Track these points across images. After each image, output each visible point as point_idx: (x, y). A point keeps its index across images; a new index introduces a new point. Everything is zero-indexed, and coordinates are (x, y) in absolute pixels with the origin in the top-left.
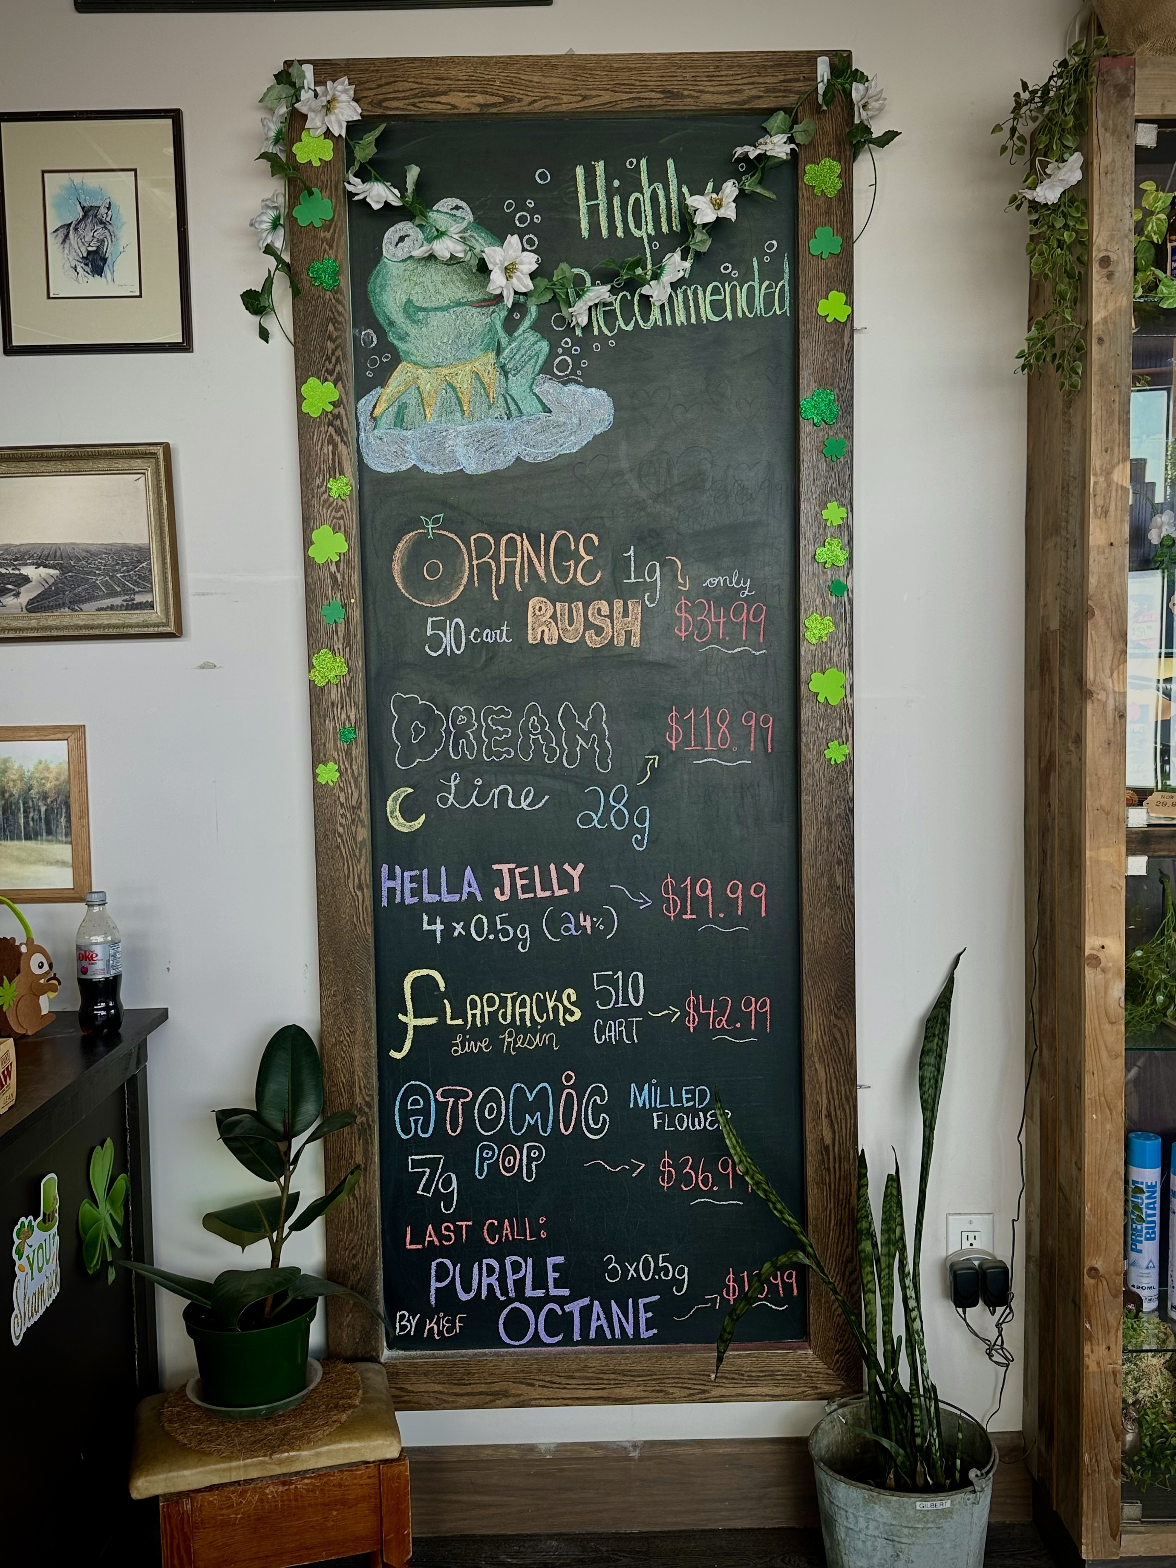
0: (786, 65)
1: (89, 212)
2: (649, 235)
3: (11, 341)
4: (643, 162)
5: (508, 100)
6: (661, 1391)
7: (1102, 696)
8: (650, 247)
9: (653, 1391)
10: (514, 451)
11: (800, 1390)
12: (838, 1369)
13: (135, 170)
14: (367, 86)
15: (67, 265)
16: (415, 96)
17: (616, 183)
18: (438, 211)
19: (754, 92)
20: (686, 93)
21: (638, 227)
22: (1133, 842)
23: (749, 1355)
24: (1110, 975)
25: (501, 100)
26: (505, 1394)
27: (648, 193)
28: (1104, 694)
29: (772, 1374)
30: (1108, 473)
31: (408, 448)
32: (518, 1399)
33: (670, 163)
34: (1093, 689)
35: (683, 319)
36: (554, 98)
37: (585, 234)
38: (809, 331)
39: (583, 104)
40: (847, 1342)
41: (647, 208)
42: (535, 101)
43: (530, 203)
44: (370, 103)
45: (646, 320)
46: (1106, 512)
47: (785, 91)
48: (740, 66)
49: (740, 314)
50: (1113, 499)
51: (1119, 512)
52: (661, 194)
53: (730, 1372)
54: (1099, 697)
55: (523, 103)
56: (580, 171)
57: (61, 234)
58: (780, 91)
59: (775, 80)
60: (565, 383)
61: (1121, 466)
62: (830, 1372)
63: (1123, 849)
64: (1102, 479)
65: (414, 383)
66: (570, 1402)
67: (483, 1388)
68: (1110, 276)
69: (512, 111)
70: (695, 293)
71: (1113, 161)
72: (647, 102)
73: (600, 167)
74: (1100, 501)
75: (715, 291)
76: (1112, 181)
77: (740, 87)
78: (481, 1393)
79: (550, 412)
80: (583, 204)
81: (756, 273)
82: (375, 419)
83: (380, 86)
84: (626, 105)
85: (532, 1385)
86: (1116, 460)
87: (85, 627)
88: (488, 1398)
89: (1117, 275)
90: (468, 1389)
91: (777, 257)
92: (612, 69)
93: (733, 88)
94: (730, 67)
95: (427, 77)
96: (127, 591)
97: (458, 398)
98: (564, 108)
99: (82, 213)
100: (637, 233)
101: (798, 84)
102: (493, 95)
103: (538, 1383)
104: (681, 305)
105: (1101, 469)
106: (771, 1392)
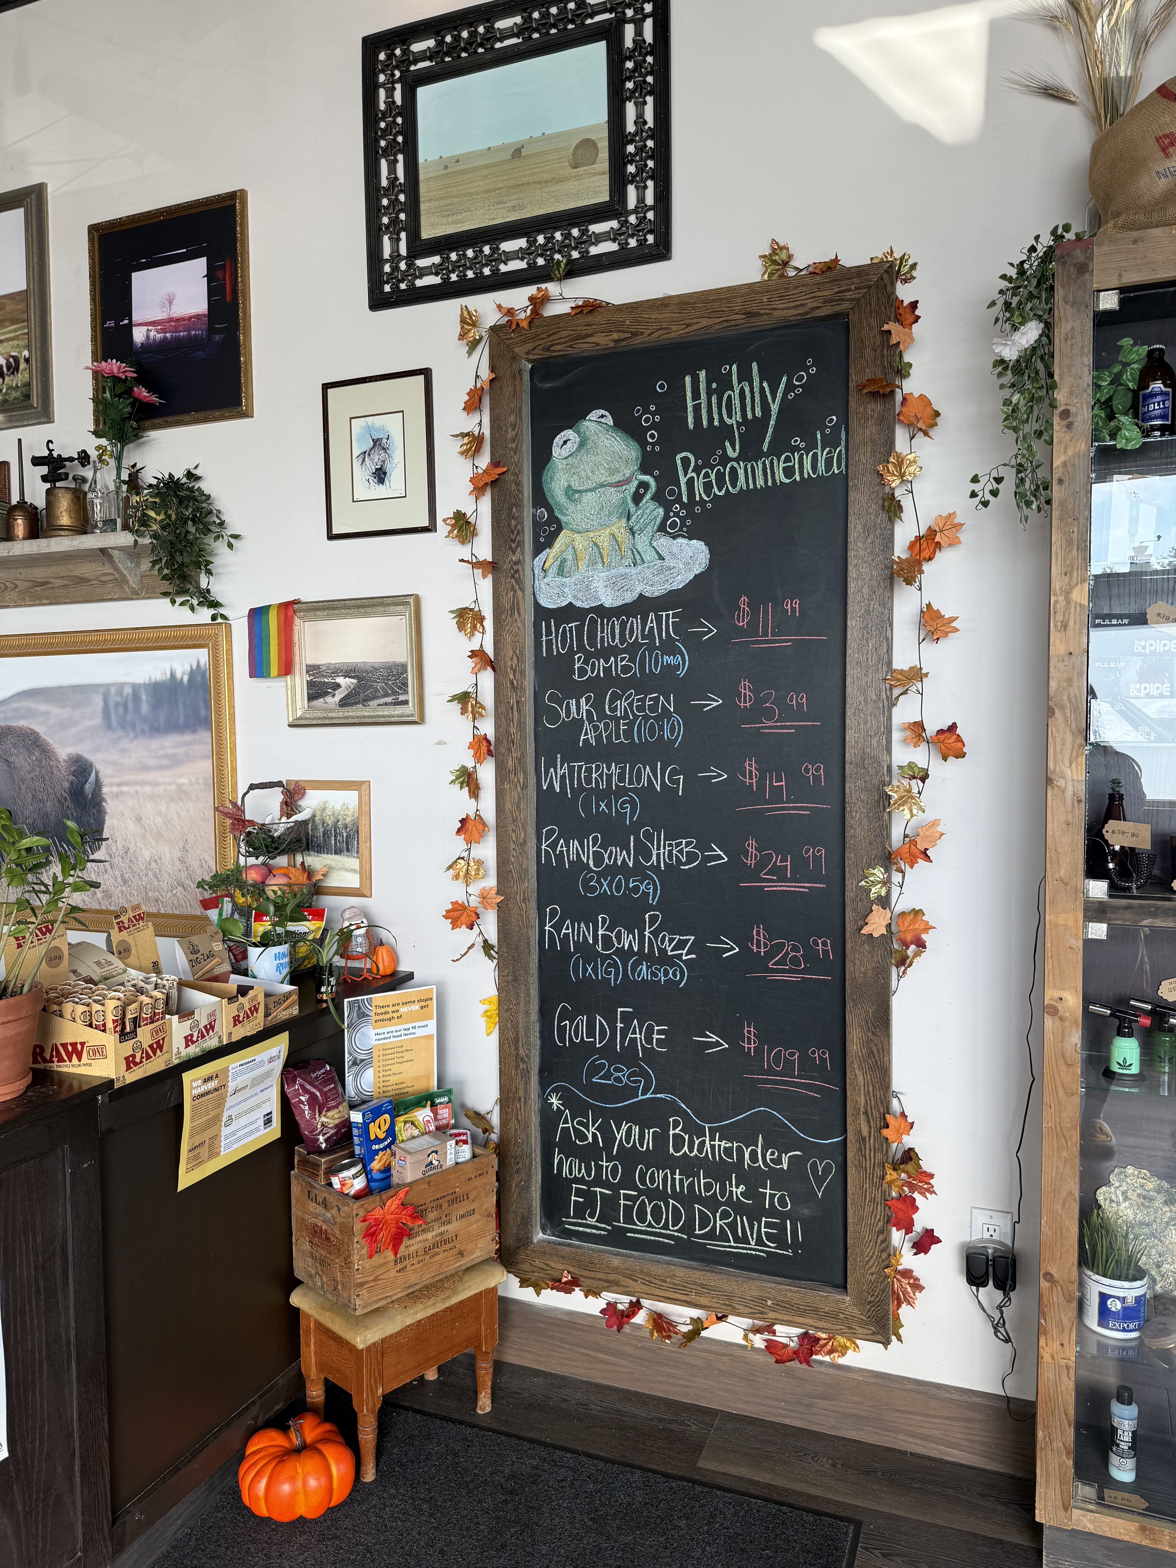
0: (840, 280)
1: (377, 442)
2: (737, 422)
3: (331, 531)
4: (734, 367)
5: (634, 334)
6: (730, 1306)
7: (1062, 783)
8: (739, 431)
9: (724, 1304)
10: (638, 589)
11: (838, 1327)
12: (869, 1317)
13: (403, 412)
14: (541, 337)
15: (364, 479)
16: (572, 340)
17: (714, 385)
18: (589, 420)
19: (815, 304)
20: (762, 312)
21: (730, 417)
22: (1090, 911)
23: (798, 1292)
24: (1067, 1024)
25: (629, 335)
26: (617, 1284)
27: (737, 391)
28: (1063, 781)
29: (816, 1310)
30: (1067, 594)
31: (566, 590)
32: (626, 1289)
33: (755, 366)
34: (1053, 777)
35: (762, 483)
36: (666, 329)
37: (691, 426)
38: (856, 485)
39: (686, 330)
40: (877, 1296)
41: (737, 402)
42: (653, 333)
43: (653, 408)
44: (542, 349)
45: (734, 485)
46: (1065, 626)
47: (839, 300)
48: (803, 286)
49: (806, 476)
50: (1072, 615)
51: (1077, 626)
52: (747, 389)
53: (782, 1301)
54: (1059, 784)
55: (645, 335)
56: (688, 379)
57: (361, 459)
58: (835, 300)
59: (831, 292)
60: (674, 538)
61: (1079, 586)
62: (863, 1317)
63: (1081, 916)
64: (1061, 598)
65: (571, 544)
66: (663, 1299)
67: (602, 1276)
68: (1069, 426)
69: (636, 342)
70: (772, 463)
71: (1073, 328)
72: (733, 323)
73: (703, 374)
74: (1060, 617)
75: (788, 459)
76: (1072, 346)
77: (803, 302)
78: (600, 1279)
79: (664, 559)
80: (690, 404)
81: (819, 443)
82: (545, 571)
83: (549, 336)
84: (718, 327)
85: (636, 1281)
86: (1075, 582)
87: (369, 717)
88: (606, 1284)
89: (1076, 424)
90: (592, 1274)
91: (836, 429)
92: (709, 302)
93: (798, 303)
94: (796, 287)
95: (580, 326)
96: (395, 693)
97: (600, 553)
98: (673, 335)
99: (372, 444)
100: (729, 421)
101: (849, 294)
102: (624, 332)
103: (640, 1281)
104: (761, 472)
105: (1061, 589)
106: (815, 1324)
